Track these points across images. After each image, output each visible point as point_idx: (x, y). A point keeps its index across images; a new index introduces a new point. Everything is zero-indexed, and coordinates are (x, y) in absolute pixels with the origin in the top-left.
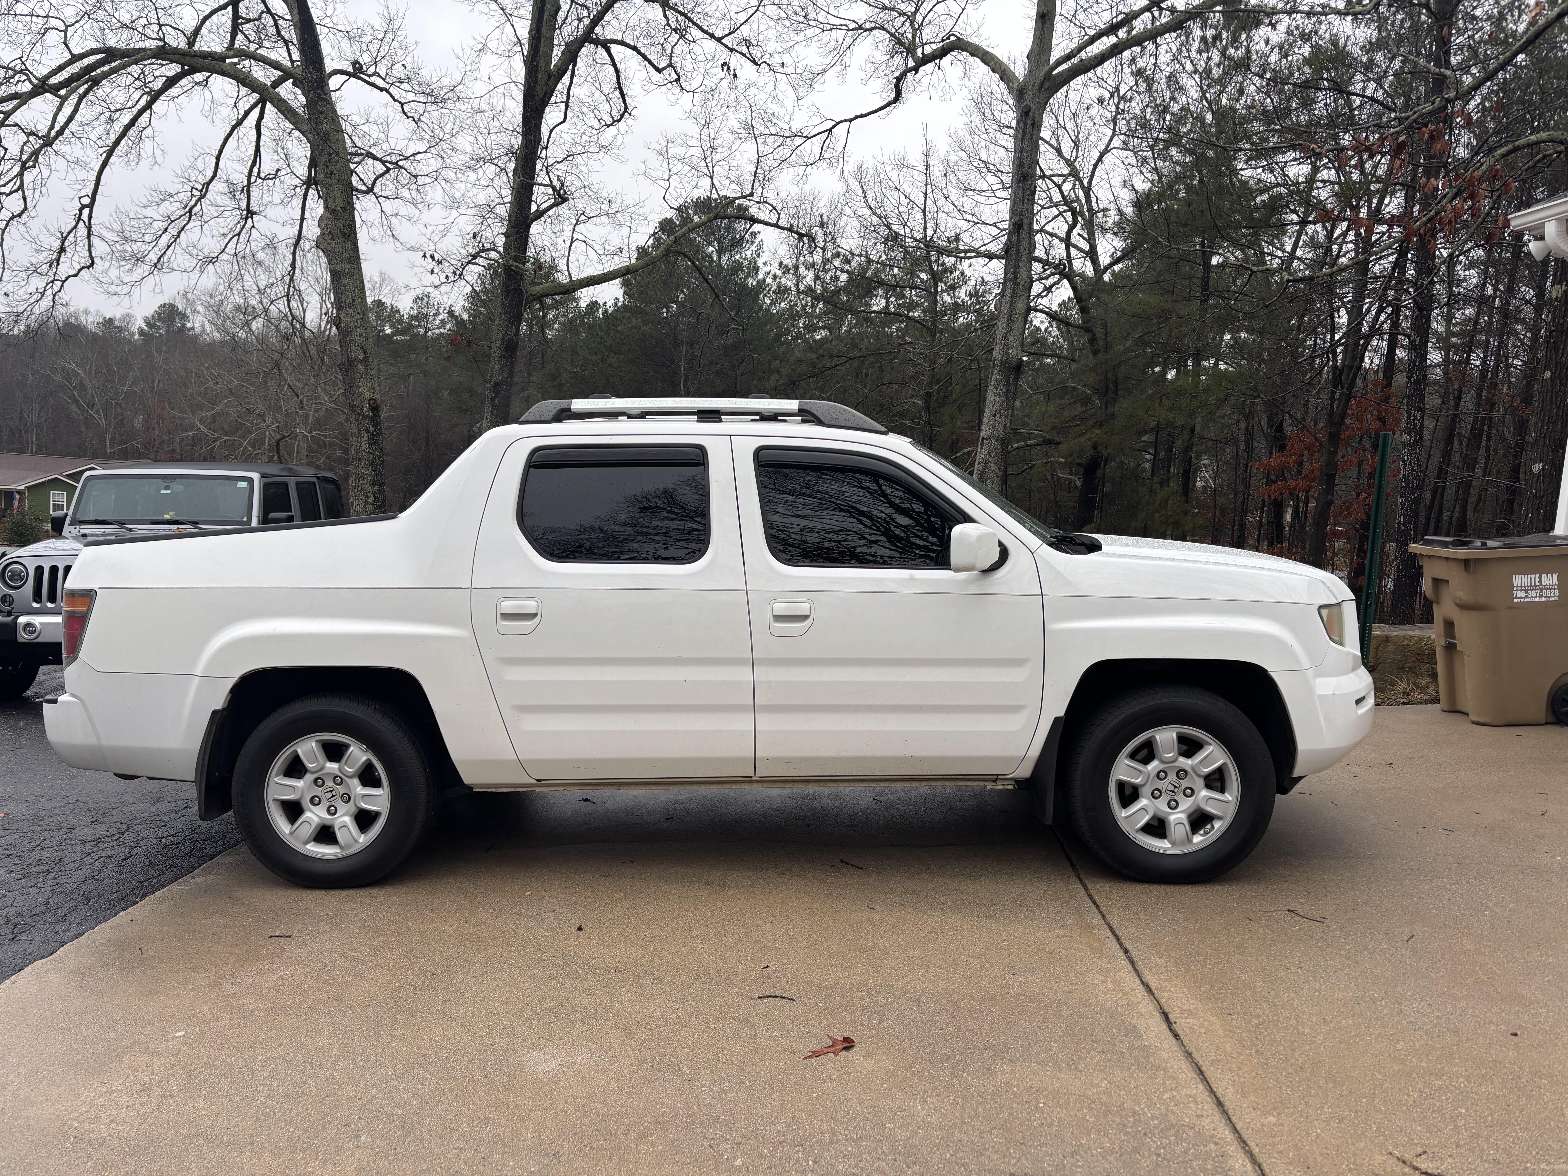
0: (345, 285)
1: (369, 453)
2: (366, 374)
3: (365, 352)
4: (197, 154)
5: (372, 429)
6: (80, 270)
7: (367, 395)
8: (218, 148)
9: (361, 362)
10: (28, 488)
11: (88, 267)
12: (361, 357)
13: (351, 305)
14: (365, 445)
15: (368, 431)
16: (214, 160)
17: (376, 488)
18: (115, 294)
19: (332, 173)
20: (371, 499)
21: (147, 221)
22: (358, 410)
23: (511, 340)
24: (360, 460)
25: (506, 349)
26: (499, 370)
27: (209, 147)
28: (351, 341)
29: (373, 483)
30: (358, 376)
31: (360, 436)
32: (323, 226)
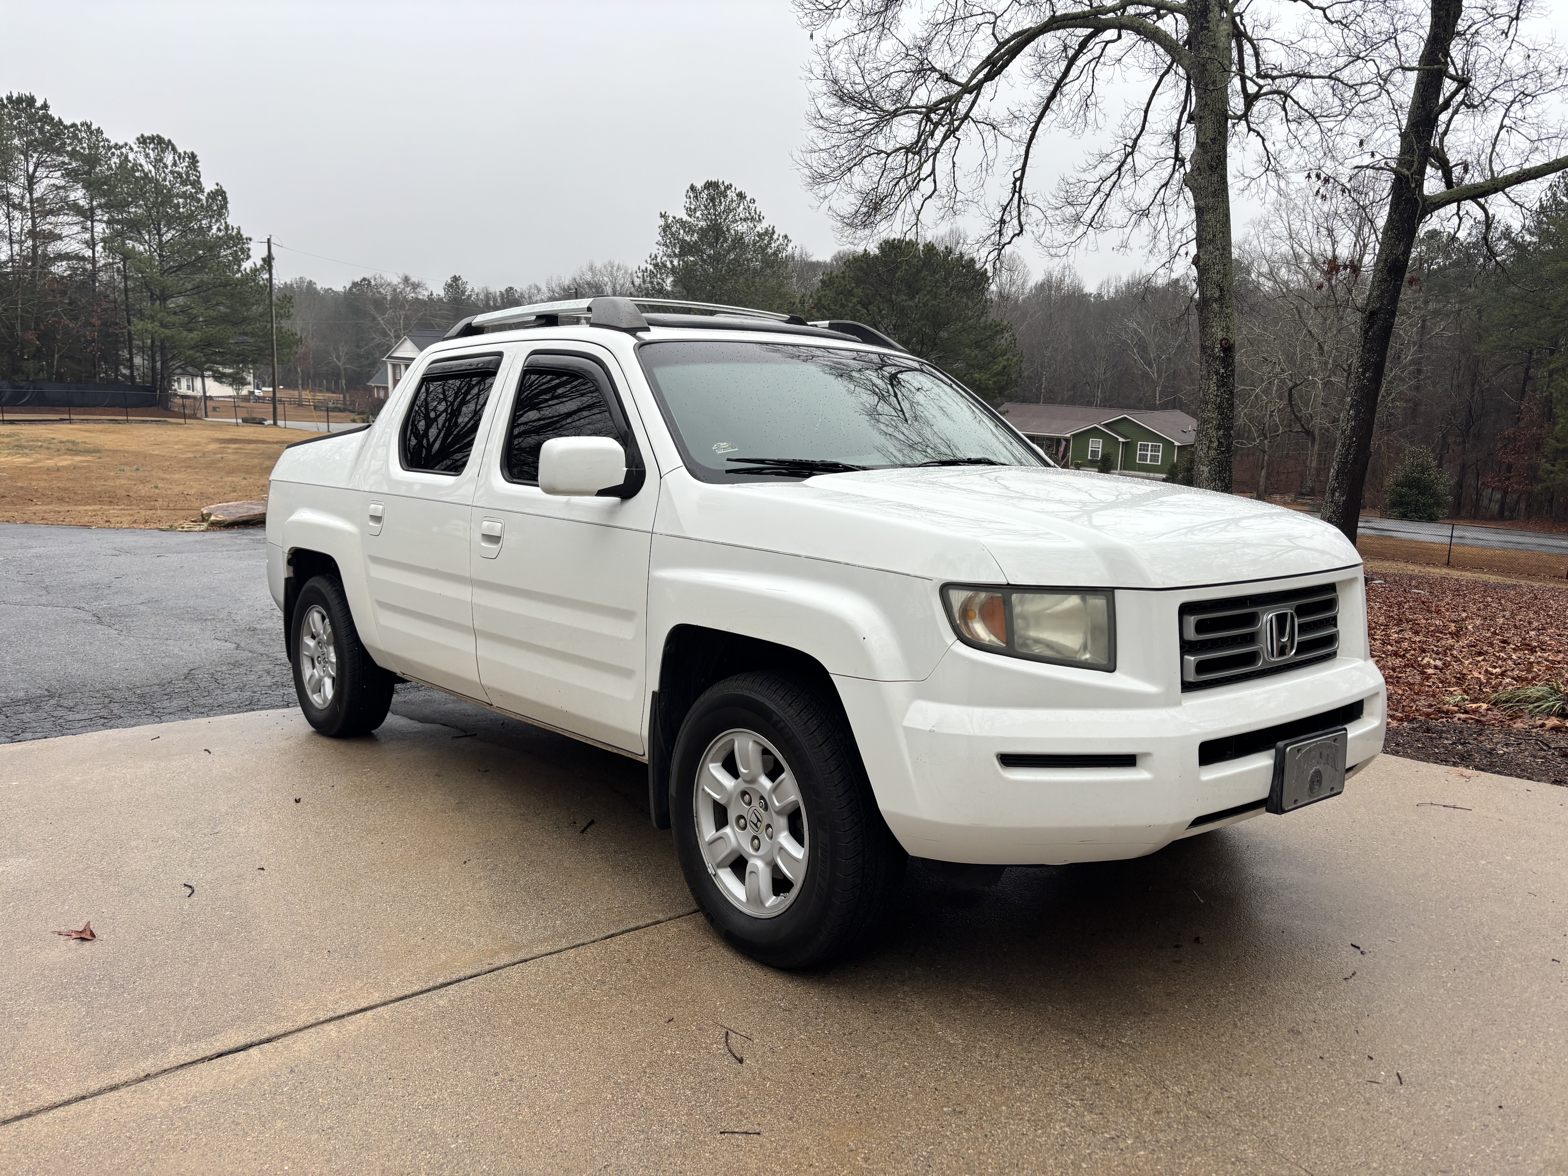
0: (1206, 222)
1: (1217, 396)
2: (1221, 313)
3: (1221, 290)
4: (1128, 111)
5: (1222, 371)
6: (1012, 238)
7: (1220, 335)
8: (1147, 101)
9: (1216, 300)
10: (1073, 436)
11: (1018, 235)
12: (1217, 295)
13: (1211, 241)
14: (1213, 387)
15: (1217, 373)
16: (1142, 114)
17: (1221, 432)
18: (1056, 255)
19: (1206, 104)
20: (1215, 444)
21: (1082, 184)
22: (1209, 352)
23: (1397, 260)
24: (1207, 403)
25: (1389, 272)
26: (1378, 296)
27: (1138, 102)
28: (1207, 279)
29: (1218, 428)
30: (1211, 315)
31: (1209, 379)
32: (1193, 161)
